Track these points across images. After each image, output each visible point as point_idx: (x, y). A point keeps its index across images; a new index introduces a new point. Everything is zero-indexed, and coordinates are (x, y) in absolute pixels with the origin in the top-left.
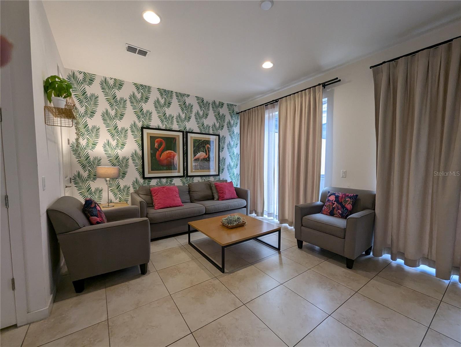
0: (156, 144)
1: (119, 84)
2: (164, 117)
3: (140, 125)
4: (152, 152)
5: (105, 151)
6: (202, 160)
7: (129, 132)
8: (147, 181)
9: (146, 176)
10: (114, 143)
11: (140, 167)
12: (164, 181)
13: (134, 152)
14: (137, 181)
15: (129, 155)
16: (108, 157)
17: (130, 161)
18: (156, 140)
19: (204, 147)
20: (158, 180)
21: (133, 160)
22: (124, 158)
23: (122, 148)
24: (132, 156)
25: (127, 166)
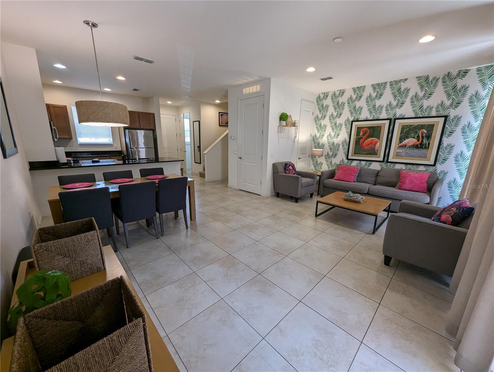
0: (361, 133)
1: (342, 92)
2: (374, 109)
3: (352, 119)
4: (357, 140)
5: (328, 140)
6: (410, 147)
7: (344, 126)
8: (349, 161)
9: (349, 158)
10: (333, 134)
11: (346, 151)
12: (364, 163)
13: (344, 140)
14: (343, 161)
15: (340, 143)
16: (329, 144)
17: (341, 146)
18: (362, 130)
19: (417, 132)
20: (359, 162)
21: (343, 146)
22: (337, 144)
23: (337, 137)
24: (343, 143)
25: (338, 150)
